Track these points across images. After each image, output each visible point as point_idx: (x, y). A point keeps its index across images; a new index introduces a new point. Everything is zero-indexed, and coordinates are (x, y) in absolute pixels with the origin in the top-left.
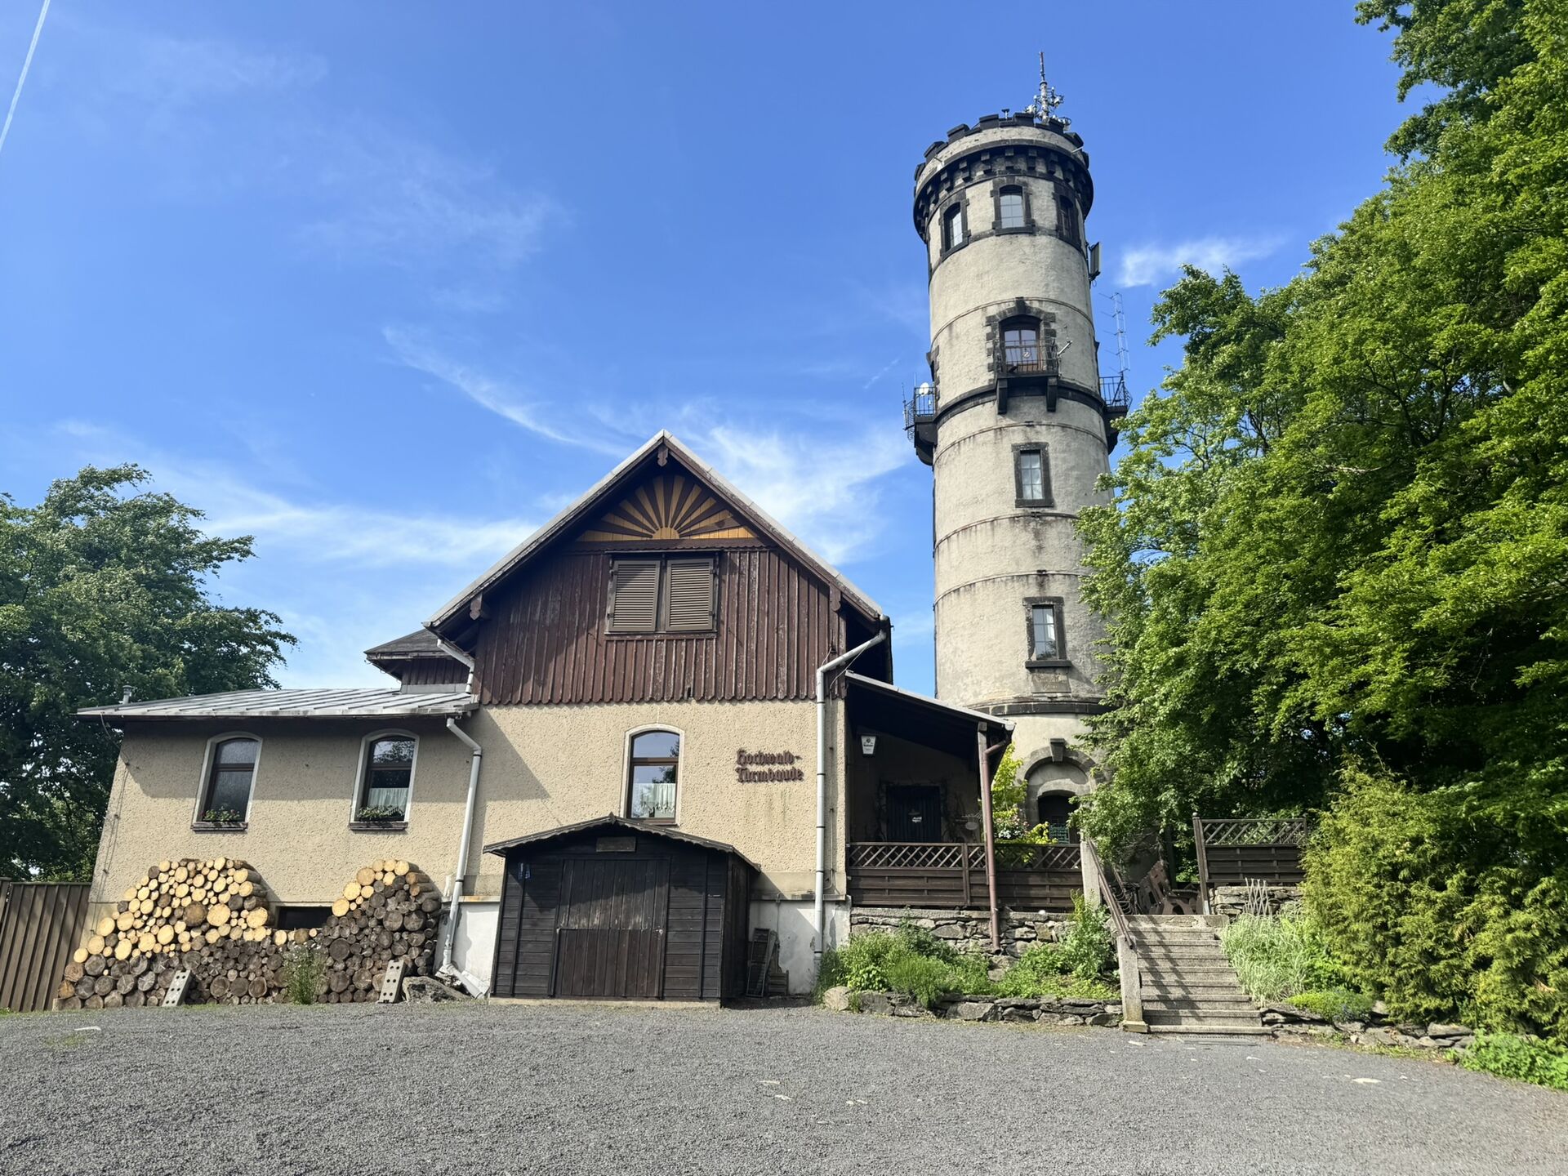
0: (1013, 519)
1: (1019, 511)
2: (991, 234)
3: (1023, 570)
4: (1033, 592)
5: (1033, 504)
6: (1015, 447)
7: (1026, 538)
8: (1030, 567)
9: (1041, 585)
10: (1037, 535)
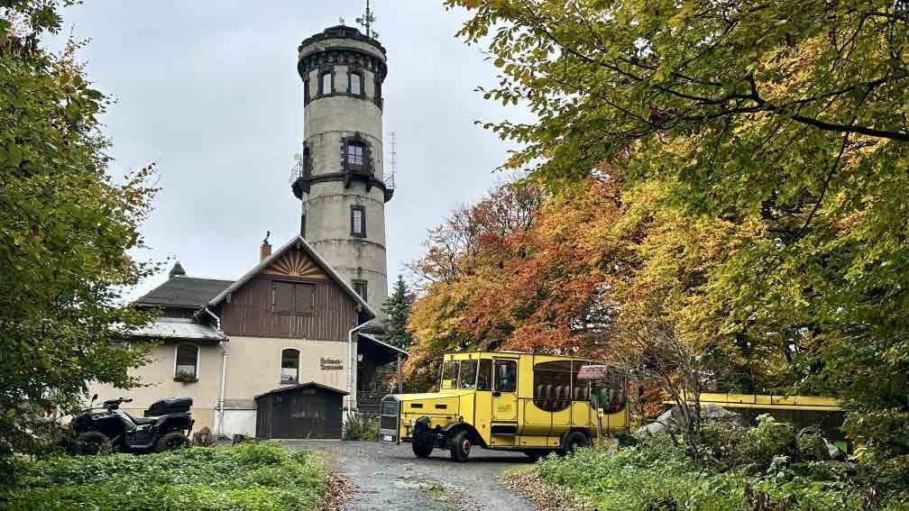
0: (349, 241)
1: (352, 238)
2: (345, 95)
3: (353, 266)
4: (356, 277)
5: (357, 235)
6: (351, 206)
7: (354, 251)
8: (355, 265)
9: (359, 274)
10: (359, 250)
